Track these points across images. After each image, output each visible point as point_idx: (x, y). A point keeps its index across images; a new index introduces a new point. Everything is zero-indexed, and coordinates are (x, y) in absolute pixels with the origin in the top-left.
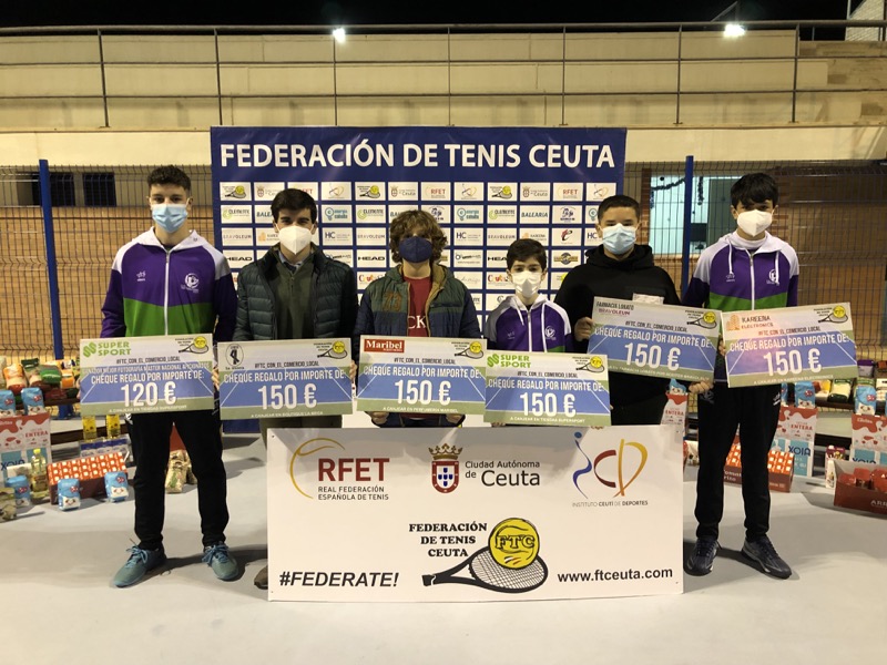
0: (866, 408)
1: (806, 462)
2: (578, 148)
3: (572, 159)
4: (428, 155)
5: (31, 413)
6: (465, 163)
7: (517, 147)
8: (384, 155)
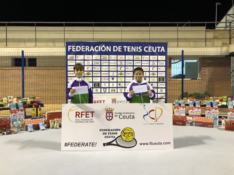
0: (231, 107)
1: (217, 121)
2: (156, 47)
3: (154, 50)
4: (119, 49)
5: (20, 109)
6: (128, 51)
7: (141, 47)
8: (108, 49)
